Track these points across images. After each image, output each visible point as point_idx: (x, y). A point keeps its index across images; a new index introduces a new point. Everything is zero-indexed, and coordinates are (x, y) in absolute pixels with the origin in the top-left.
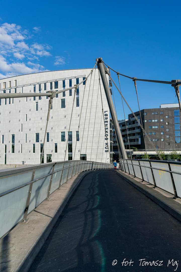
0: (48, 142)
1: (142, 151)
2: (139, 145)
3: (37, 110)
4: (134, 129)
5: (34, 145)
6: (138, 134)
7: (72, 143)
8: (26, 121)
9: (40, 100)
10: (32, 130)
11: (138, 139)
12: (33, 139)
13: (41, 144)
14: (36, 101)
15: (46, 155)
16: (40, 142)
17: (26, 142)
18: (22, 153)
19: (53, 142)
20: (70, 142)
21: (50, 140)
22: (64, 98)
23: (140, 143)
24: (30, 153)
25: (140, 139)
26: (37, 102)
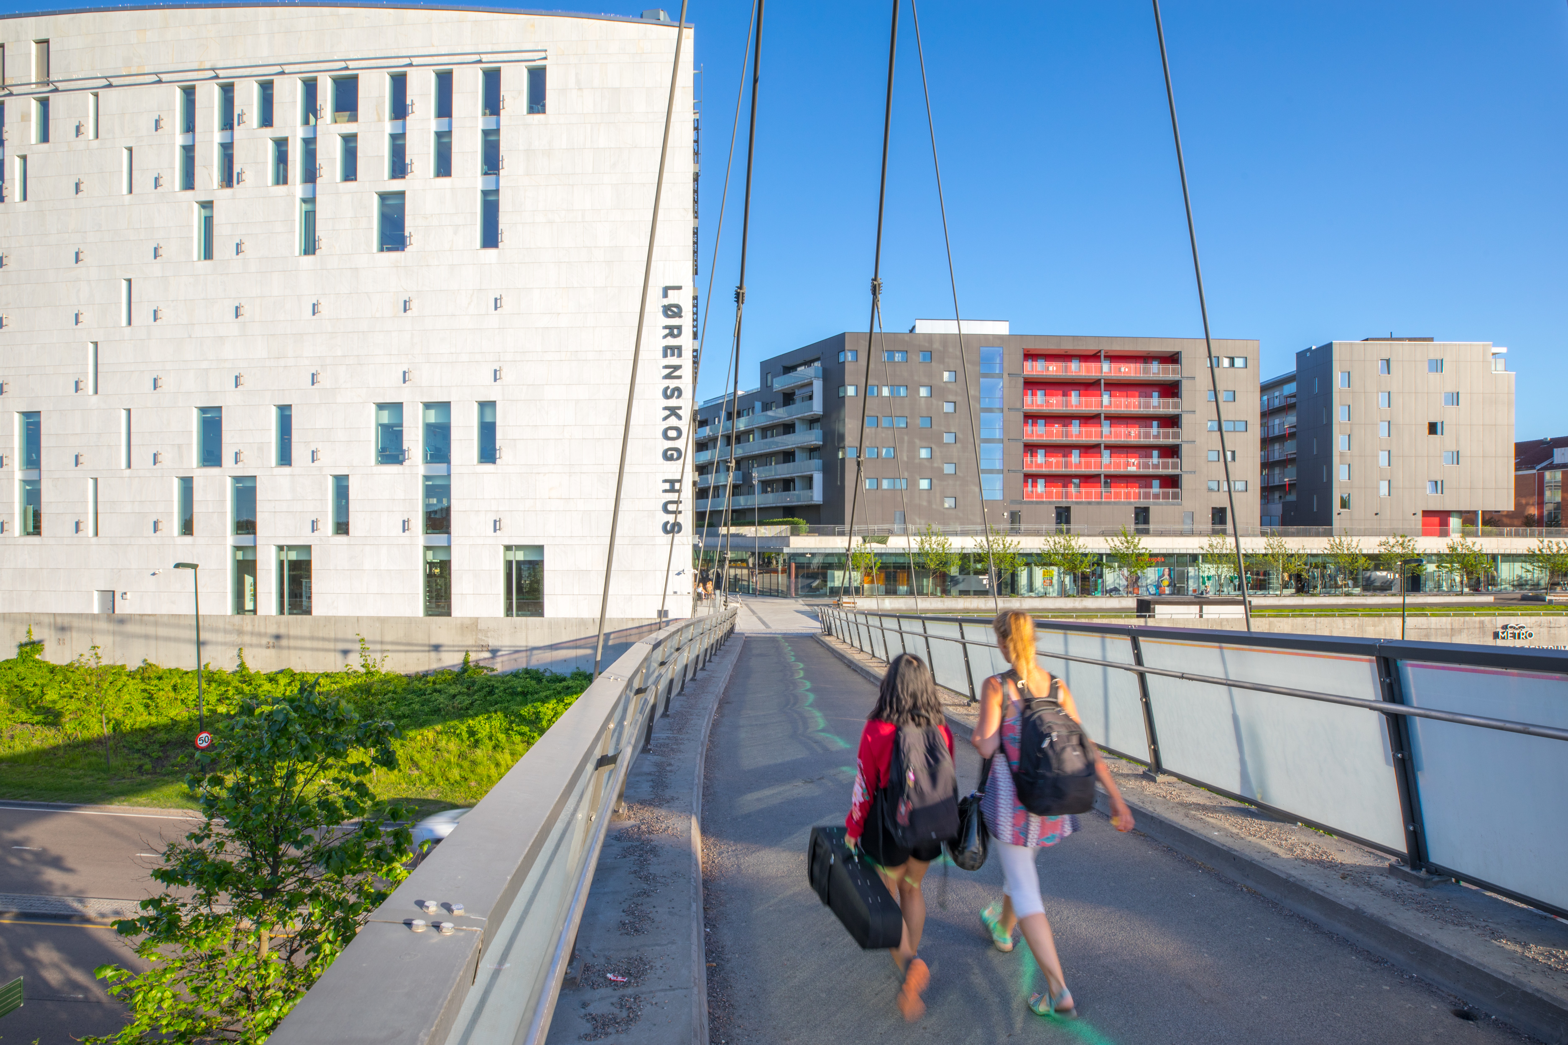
0: (286, 470)
1: (832, 533)
2: (817, 507)
3: (208, 254)
4: (788, 428)
5: (187, 484)
6: (805, 455)
7: (449, 475)
8: (130, 323)
9: (228, 191)
10: (167, 383)
11: (810, 478)
12: (179, 446)
13: (237, 479)
14: (200, 193)
15: (274, 550)
16: (229, 468)
17: (129, 466)
18: (96, 534)
19: (321, 468)
20: (439, 469)
21: (299, 451)
22: (396, 185)
23: (817, 495)
24: (155, 539)
25: (818, 479)
26: (207, 205)
